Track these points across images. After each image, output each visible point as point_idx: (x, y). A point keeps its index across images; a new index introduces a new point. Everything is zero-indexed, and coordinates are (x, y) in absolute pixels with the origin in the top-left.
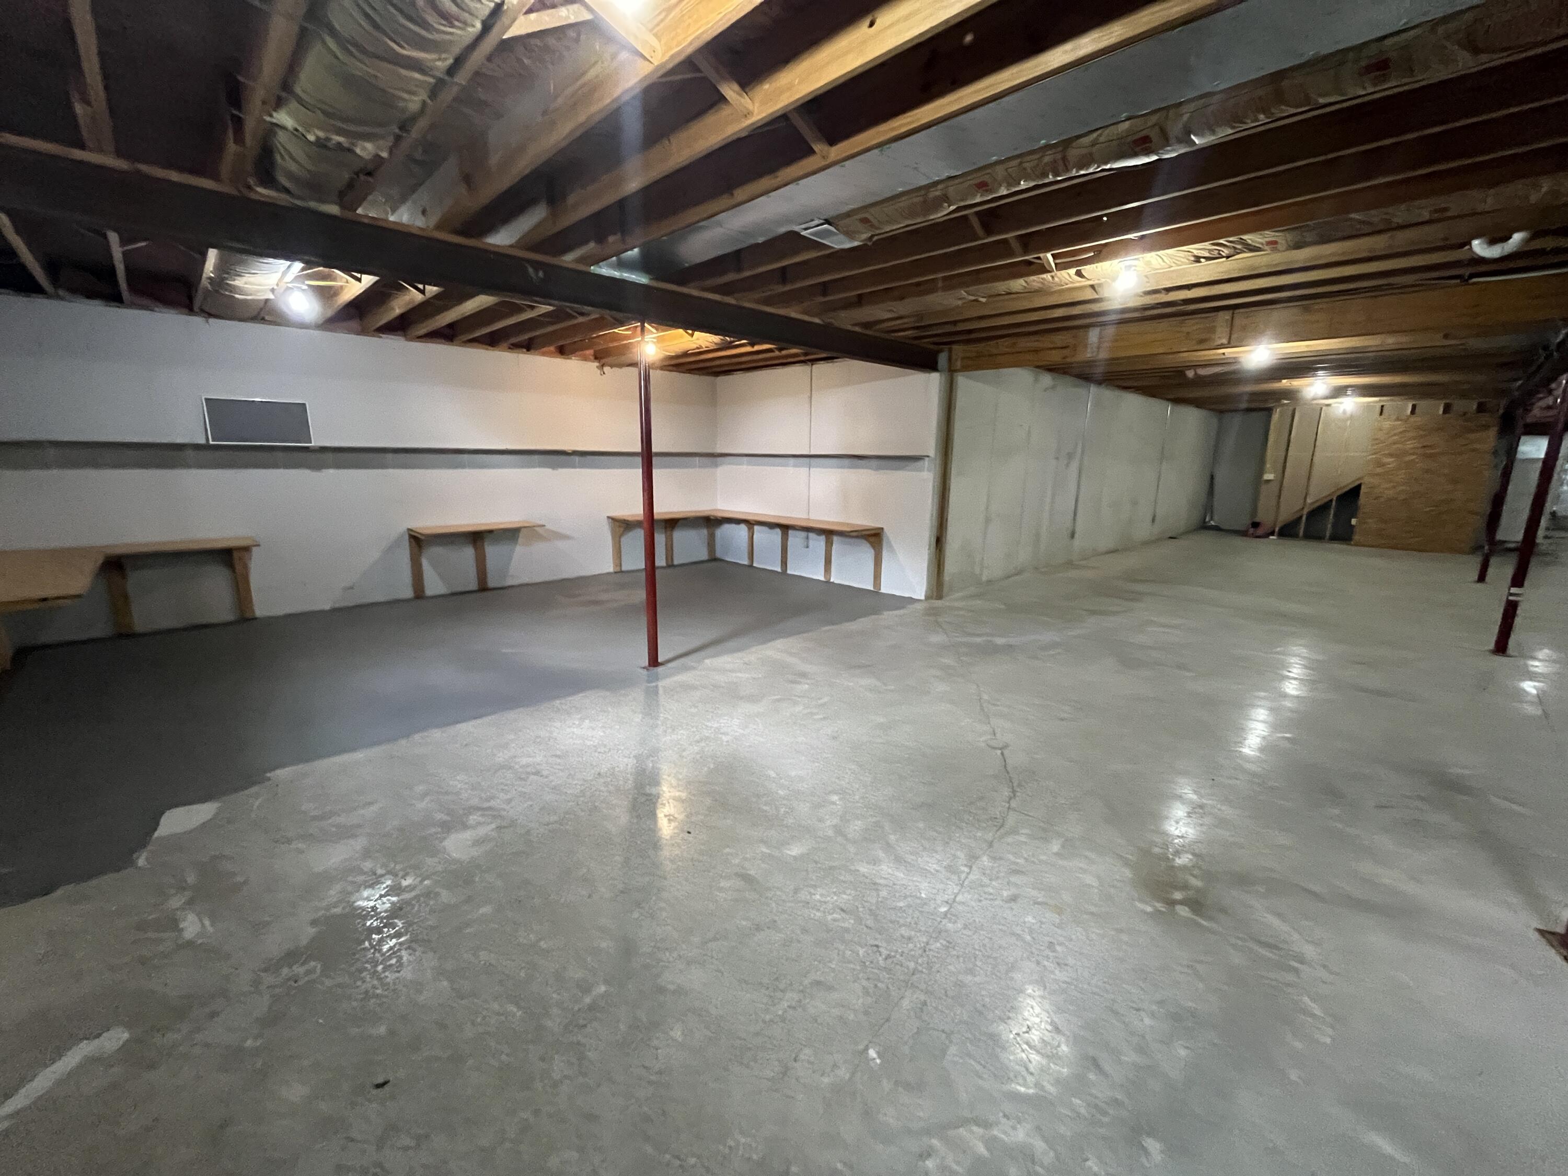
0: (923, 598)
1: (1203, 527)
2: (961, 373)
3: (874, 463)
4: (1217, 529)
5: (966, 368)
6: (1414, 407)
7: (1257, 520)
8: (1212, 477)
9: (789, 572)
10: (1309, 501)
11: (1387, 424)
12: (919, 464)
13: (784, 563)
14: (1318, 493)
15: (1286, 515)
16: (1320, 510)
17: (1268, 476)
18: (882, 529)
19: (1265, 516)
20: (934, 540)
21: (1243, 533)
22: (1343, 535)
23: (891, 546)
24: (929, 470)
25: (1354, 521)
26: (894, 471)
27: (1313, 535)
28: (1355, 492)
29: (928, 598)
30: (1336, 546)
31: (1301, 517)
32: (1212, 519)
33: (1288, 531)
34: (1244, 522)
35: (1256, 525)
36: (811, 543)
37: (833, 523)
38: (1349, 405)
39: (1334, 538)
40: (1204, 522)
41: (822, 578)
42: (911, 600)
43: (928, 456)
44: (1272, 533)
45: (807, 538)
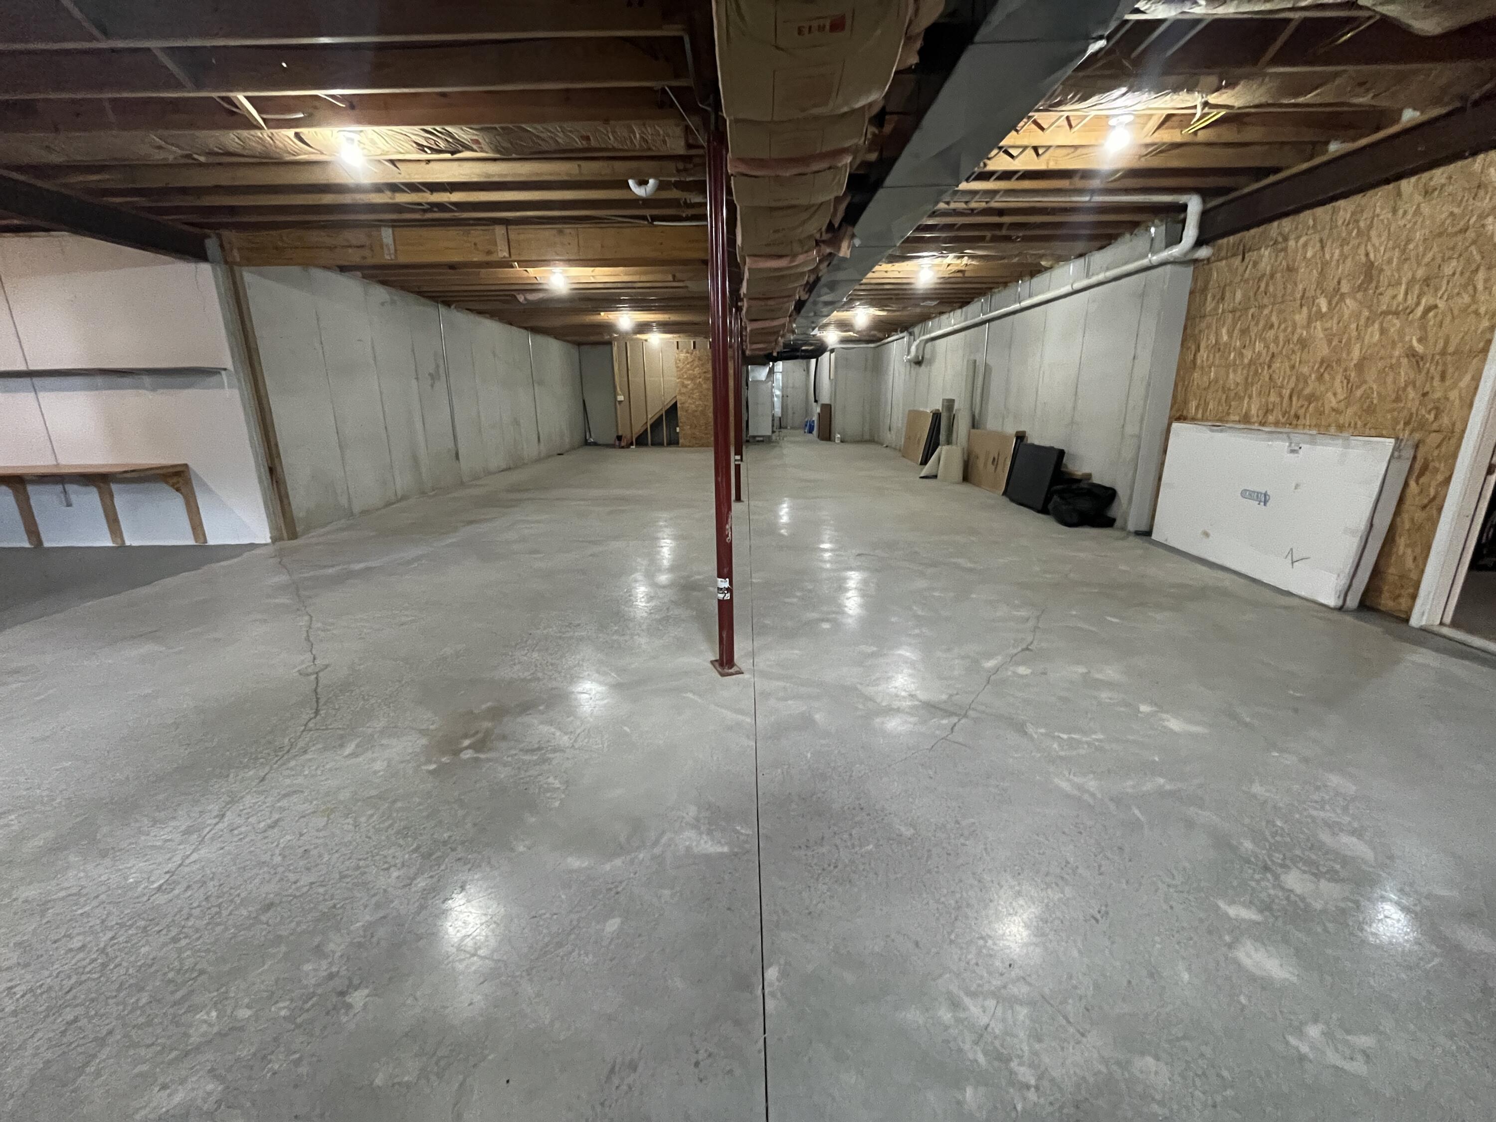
0: (269, 541)
1: (586, 443)
2: (246, 268)
3: (147, 380)
4: (595, 444)
5: (249, 262)
6: (694, 343)
7: (620, 434)
8: (584, 401)
9: (46, 544)
10: (650, 416)
11: (682, 356)
12: (214, 379)
13: (33, 531)
14: (655, 409)
15: (638, 429)
16: (656, 425)
17: (620, 398)
18: (186, 465)
19: (623, 431)
20: (265, 471)
21: (612, 446)
22: (674, 442)
23: (204, 485)
24: (231, 386)
25: (678, 430)
26: (177, 391)
27: (657, 444)
28: (675, 406)
29: (274, 540)
30: (672, 449)
31: (646, 430)
32: (590, 436)
33: (641, 441)
34: (611, 439)
35: (619, 438)
36: (73, 498)
37: (104, 466)
38: (655, 340)
39: (670, 444)
40: (586, 440)
41: (108, 543)
42: (253, 546)
43: (225, 369)
44: (632, 444)
45: (65, 492)
